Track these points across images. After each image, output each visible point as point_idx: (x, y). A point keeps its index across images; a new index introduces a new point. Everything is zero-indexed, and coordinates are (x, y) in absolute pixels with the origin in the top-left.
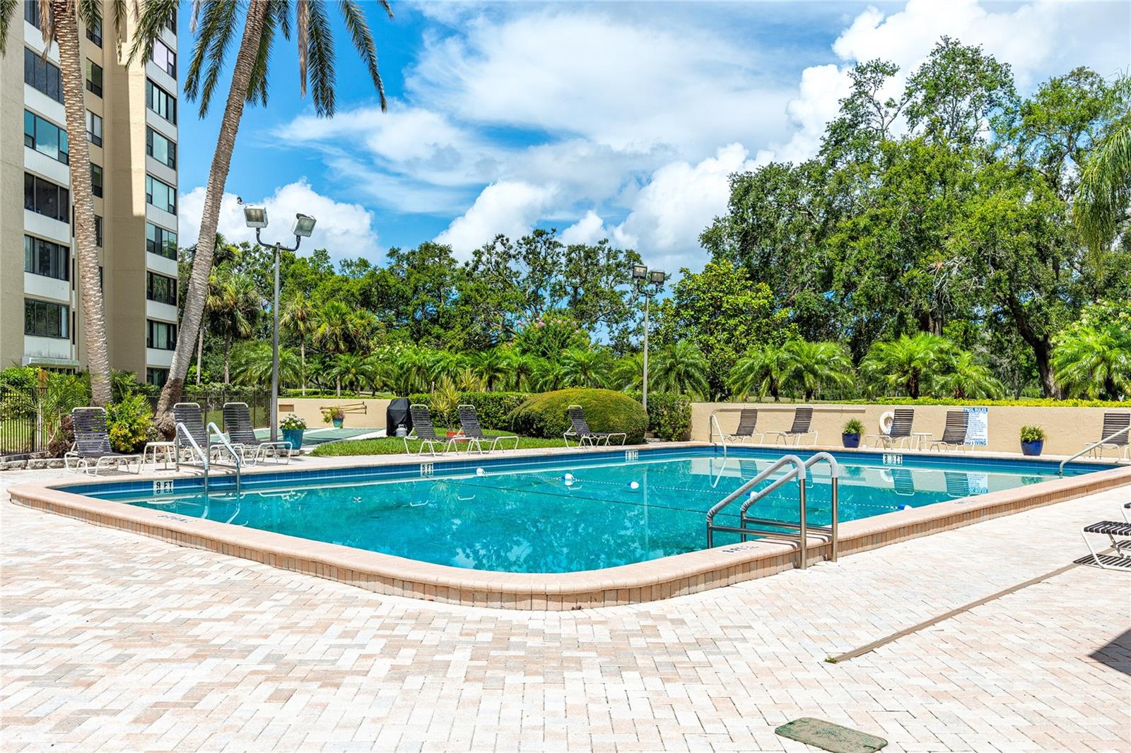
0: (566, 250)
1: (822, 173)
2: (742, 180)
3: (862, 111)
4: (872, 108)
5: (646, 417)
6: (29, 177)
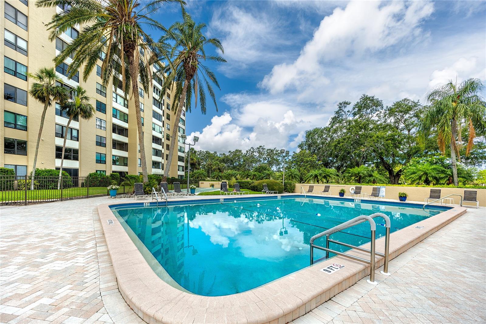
0: (266, 150)
1: (330, 129)
2: (309, 132)
3: (341, 114)
4: (343, 113)
5: (284, 187)
6: (153, 136)
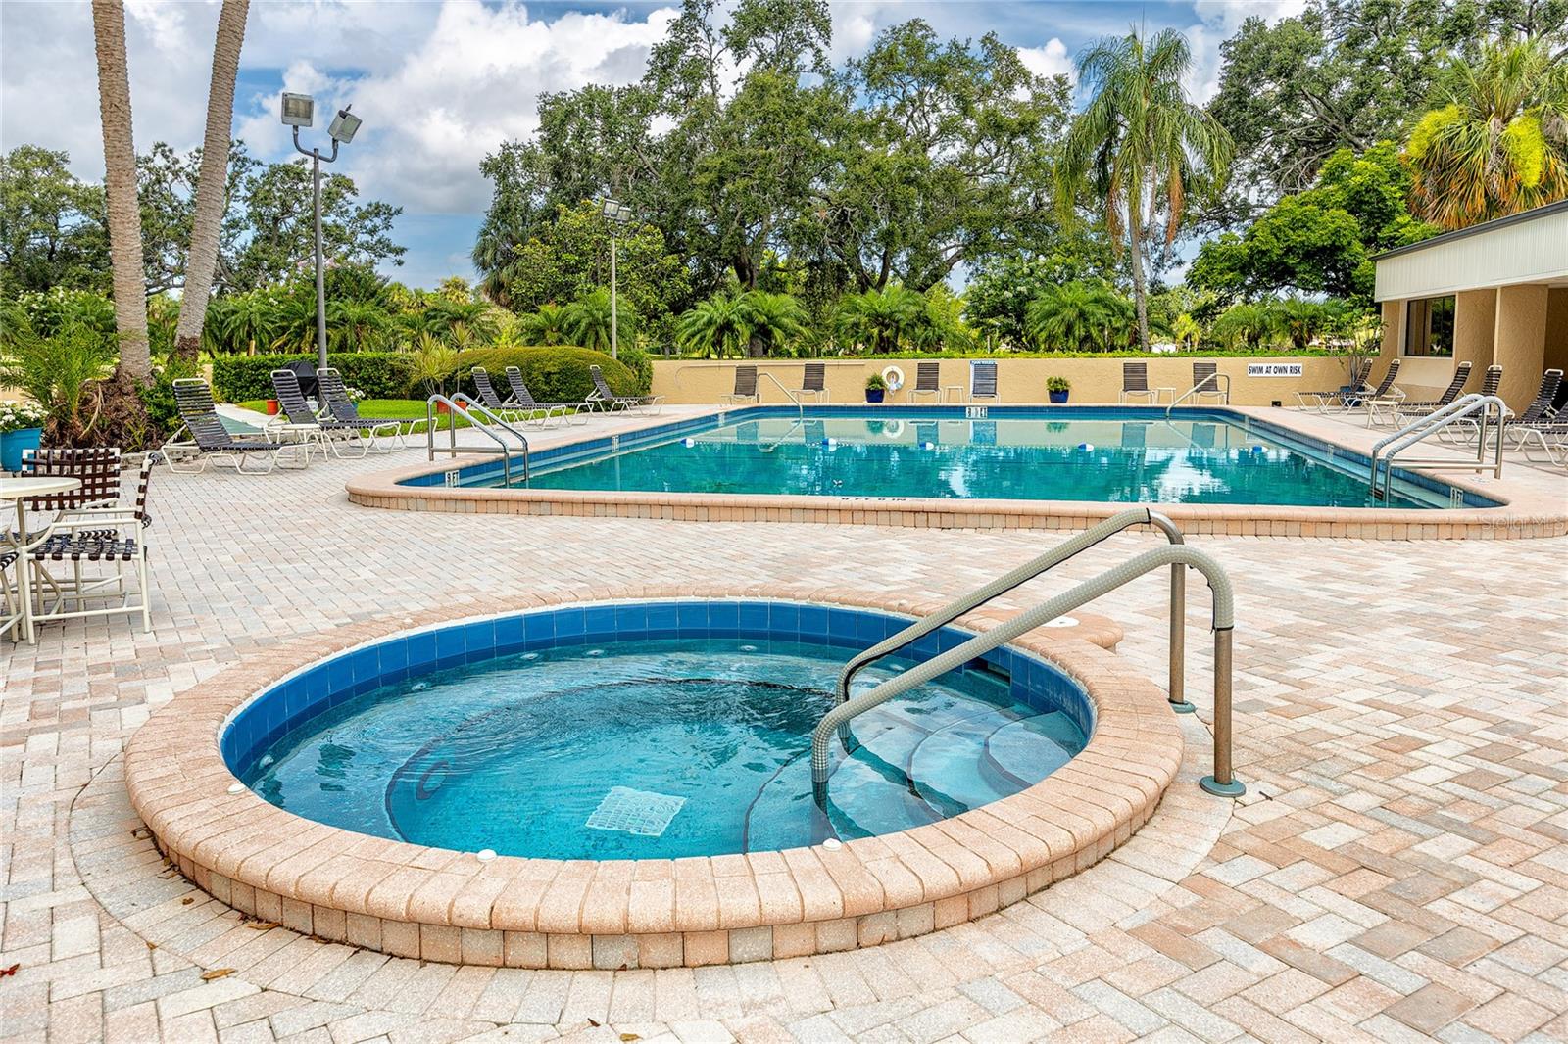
2: (556, 102)
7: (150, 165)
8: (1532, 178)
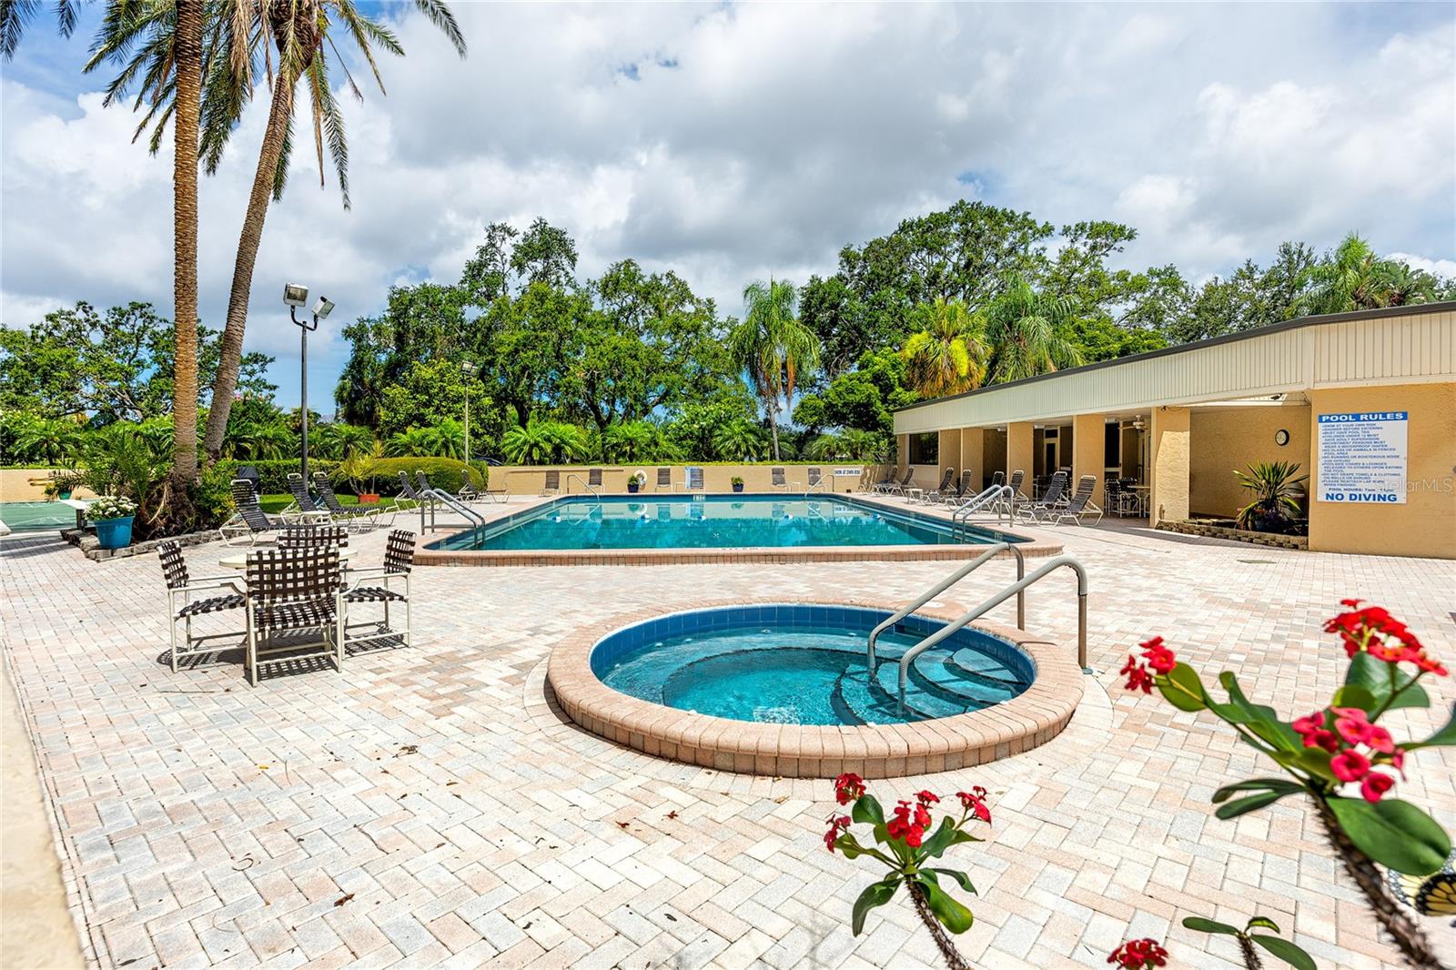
7: (72, 317)
8: (964, 372)
